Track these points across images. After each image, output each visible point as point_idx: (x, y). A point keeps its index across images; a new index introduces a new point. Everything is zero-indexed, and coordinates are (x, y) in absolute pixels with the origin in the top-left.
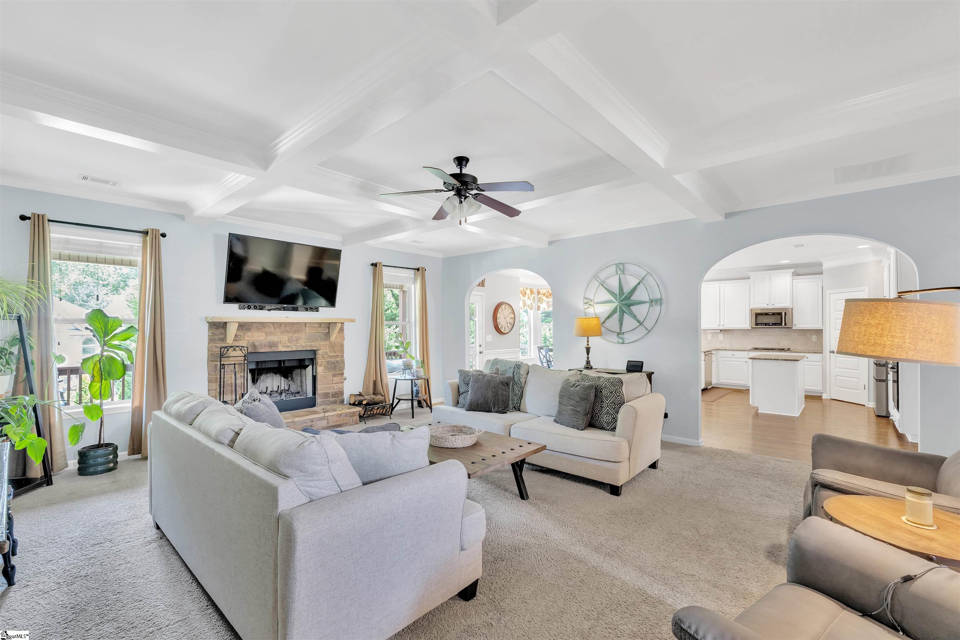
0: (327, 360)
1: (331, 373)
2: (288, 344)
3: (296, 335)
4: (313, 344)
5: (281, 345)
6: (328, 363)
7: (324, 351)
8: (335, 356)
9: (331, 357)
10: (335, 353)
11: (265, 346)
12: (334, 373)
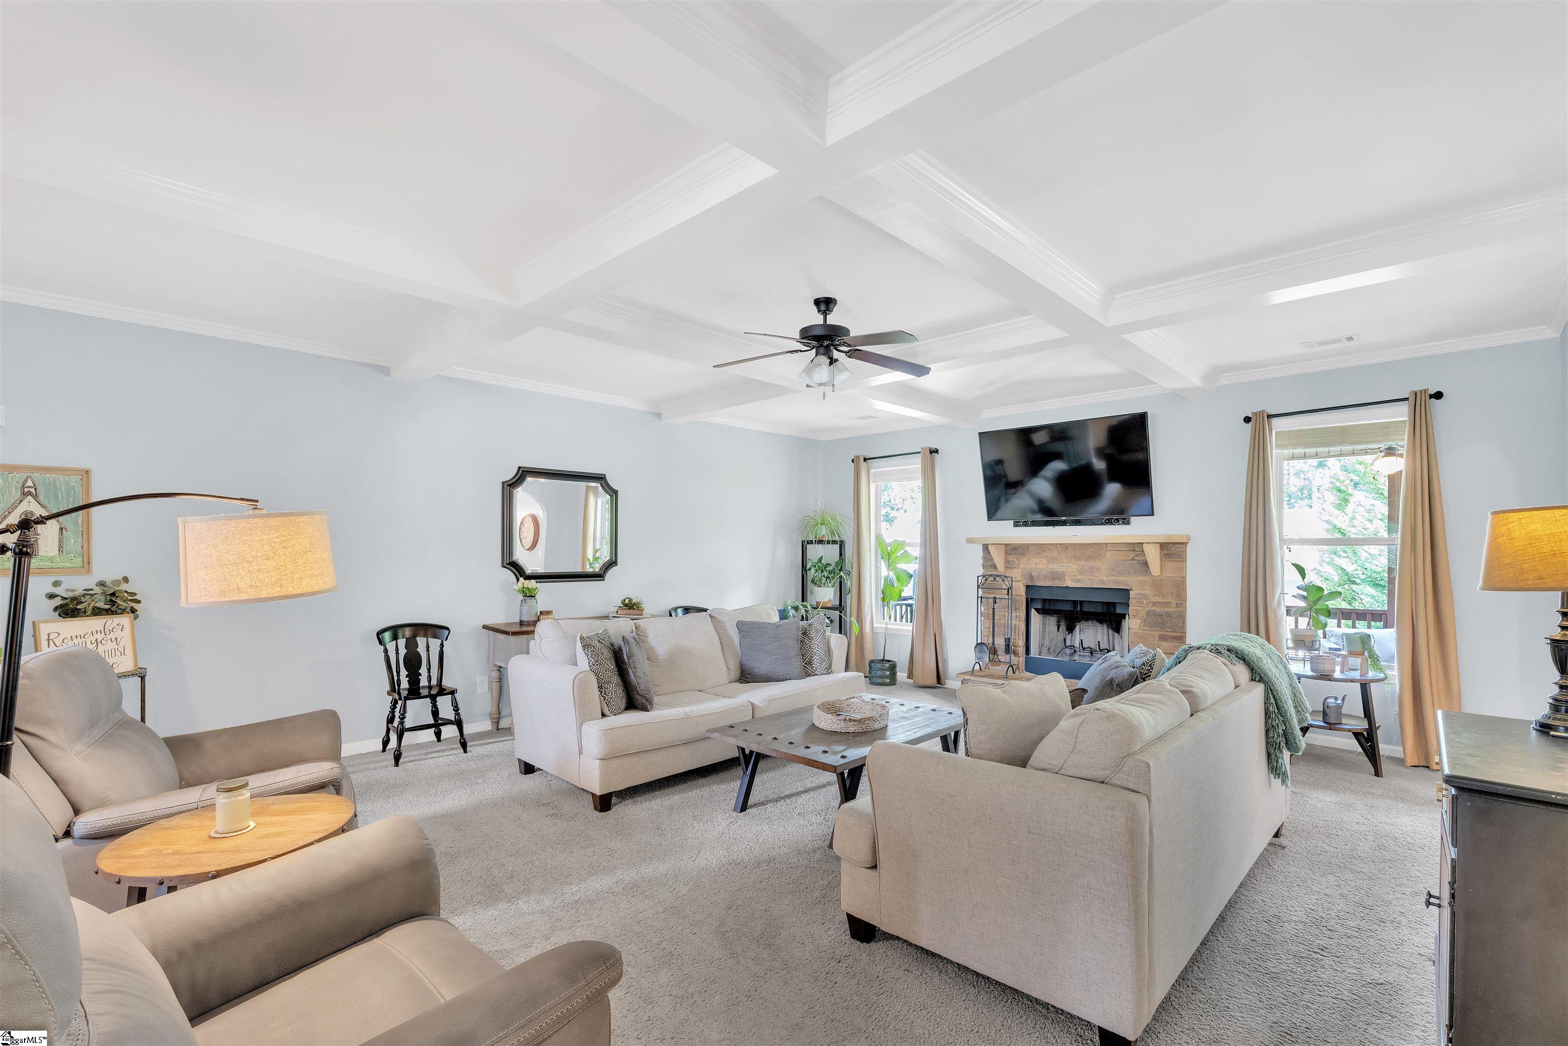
0: (1147, 609)
1: (1157, 633)
2: (1079, 577)
3: (1092, 563)
4: (1121, 578)
5: (1070, 578)
6: (1148, 613)
7: (1141, 592)
8: (1163, 603)
9: (1154, 604)
10: (1164, 597)
11: (1045, 577)
12: (1162, 633)
